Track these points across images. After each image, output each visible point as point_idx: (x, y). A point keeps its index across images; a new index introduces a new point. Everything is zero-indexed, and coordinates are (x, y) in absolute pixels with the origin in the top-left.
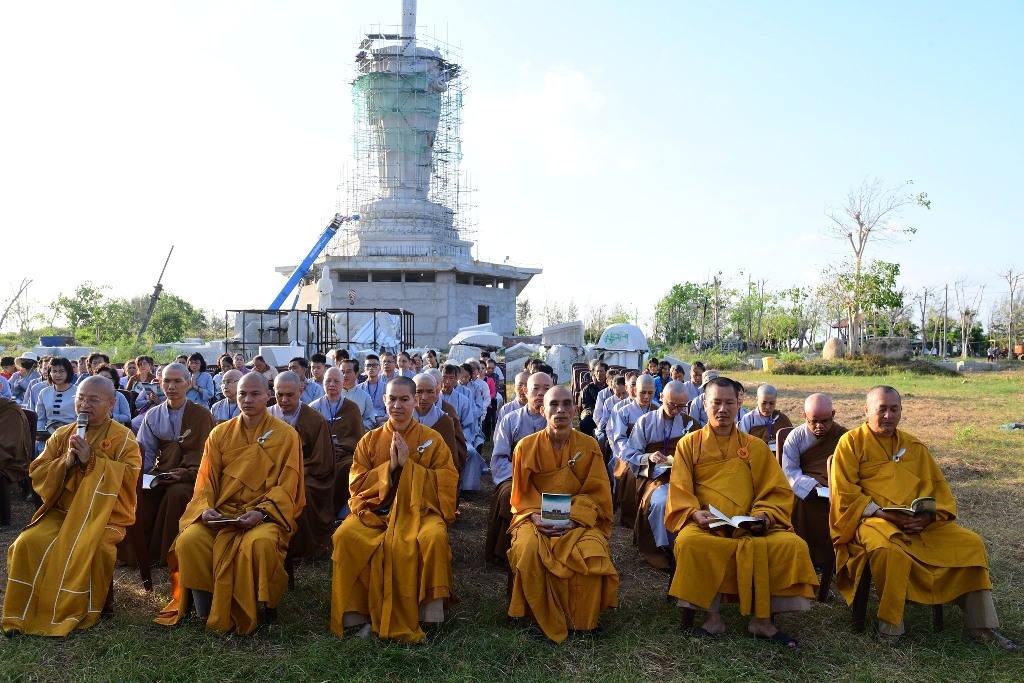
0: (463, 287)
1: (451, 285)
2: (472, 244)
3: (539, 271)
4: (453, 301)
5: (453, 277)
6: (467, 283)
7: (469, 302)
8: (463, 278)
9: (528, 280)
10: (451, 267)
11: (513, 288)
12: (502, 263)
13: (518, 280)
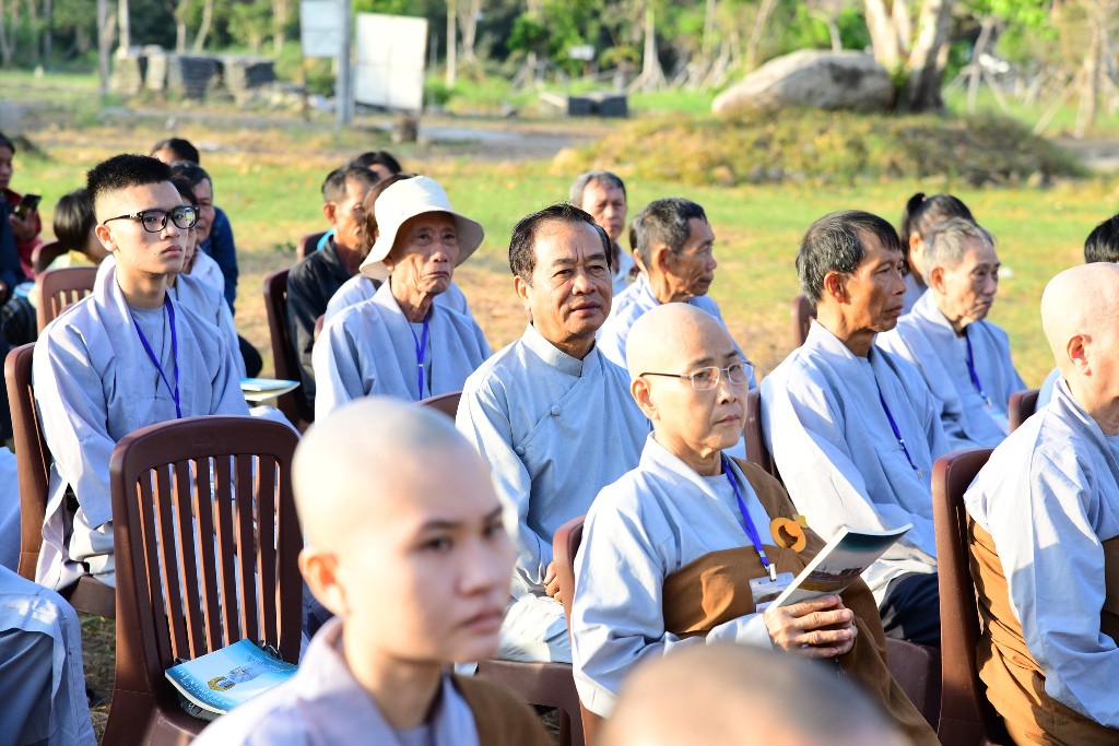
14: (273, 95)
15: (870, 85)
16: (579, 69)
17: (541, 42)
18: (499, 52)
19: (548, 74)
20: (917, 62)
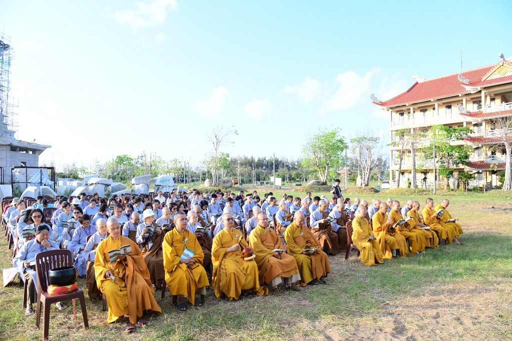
0: (14, 153)
1: (8, 151)
2: (14, 132)
3: (50, 147)
4: (9, 159)
5: (9, 148)
6: (15, 150)
7: (16, 160)
8: (14, 148)
9: (43, 151)
10: (9, 143)
11: (37, 153)
12: (33, 142)
13: (39, 150)
14: (268, 185)
15: (320, 183)
16: (298, 181)
17: (293, 179)
18: (290, 180)
19: (294, 182)
20: (325, 181)
